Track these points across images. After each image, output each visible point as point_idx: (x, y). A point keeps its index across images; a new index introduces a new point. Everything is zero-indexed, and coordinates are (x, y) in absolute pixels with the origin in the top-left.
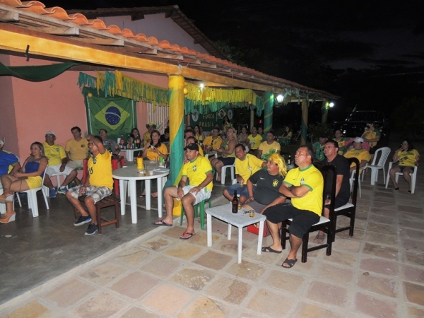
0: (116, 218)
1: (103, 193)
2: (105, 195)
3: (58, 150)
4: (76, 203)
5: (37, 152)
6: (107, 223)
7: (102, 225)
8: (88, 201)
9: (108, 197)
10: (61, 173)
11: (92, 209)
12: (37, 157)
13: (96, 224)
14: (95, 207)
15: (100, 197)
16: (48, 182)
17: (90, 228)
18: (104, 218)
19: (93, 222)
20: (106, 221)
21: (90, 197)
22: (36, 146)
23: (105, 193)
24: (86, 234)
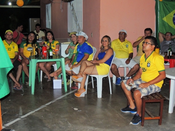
0: (160, 115)
1: (151, 89)
2: (153, 91)
3: (127, 46)
4: (128, 93)
5: (106, 44)
6: (150, 118)
7: (145, 118)
8: (136, 94)
9: (156, 94)
10: (127, 65)
11: (139, 102)
12: (106, 48)
13: (140, 116)
14: (141, 101)
15: (148, 92)
16: (115, 71)
17: (135, 119)
18: (149, 113)
19: (138, 114)
20: (150, 116)
21: (139, 90)
22: (106, 39)
23: (153, 90)
24: (131, 123)
